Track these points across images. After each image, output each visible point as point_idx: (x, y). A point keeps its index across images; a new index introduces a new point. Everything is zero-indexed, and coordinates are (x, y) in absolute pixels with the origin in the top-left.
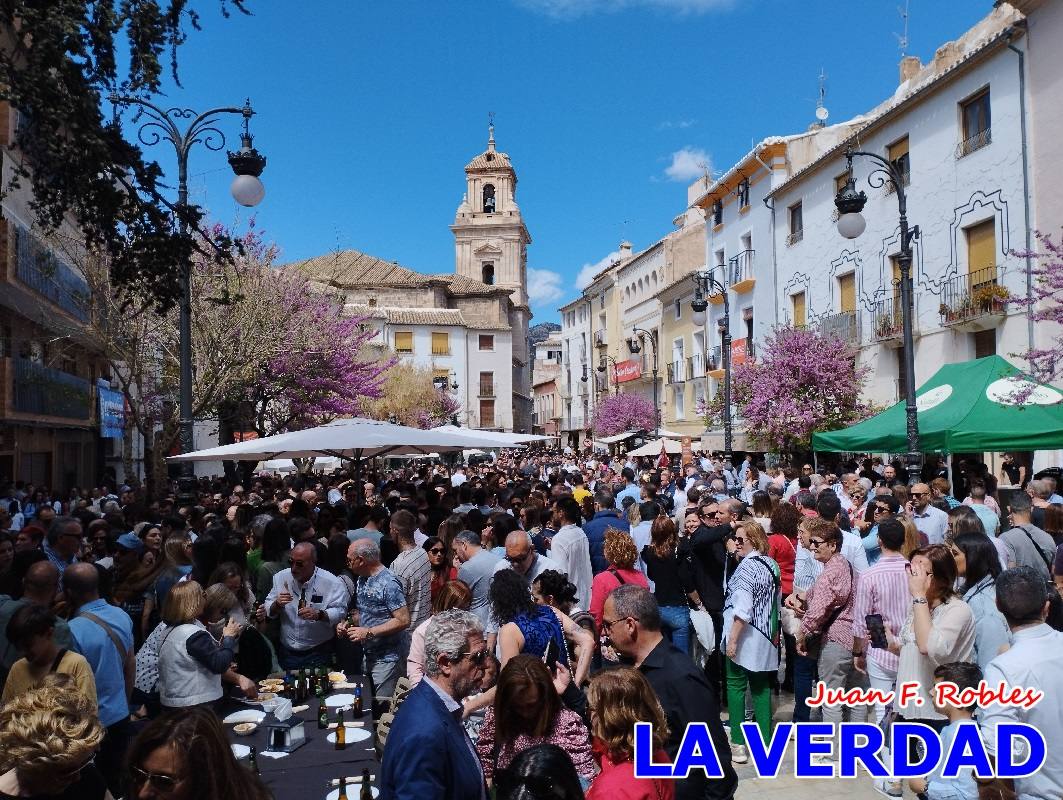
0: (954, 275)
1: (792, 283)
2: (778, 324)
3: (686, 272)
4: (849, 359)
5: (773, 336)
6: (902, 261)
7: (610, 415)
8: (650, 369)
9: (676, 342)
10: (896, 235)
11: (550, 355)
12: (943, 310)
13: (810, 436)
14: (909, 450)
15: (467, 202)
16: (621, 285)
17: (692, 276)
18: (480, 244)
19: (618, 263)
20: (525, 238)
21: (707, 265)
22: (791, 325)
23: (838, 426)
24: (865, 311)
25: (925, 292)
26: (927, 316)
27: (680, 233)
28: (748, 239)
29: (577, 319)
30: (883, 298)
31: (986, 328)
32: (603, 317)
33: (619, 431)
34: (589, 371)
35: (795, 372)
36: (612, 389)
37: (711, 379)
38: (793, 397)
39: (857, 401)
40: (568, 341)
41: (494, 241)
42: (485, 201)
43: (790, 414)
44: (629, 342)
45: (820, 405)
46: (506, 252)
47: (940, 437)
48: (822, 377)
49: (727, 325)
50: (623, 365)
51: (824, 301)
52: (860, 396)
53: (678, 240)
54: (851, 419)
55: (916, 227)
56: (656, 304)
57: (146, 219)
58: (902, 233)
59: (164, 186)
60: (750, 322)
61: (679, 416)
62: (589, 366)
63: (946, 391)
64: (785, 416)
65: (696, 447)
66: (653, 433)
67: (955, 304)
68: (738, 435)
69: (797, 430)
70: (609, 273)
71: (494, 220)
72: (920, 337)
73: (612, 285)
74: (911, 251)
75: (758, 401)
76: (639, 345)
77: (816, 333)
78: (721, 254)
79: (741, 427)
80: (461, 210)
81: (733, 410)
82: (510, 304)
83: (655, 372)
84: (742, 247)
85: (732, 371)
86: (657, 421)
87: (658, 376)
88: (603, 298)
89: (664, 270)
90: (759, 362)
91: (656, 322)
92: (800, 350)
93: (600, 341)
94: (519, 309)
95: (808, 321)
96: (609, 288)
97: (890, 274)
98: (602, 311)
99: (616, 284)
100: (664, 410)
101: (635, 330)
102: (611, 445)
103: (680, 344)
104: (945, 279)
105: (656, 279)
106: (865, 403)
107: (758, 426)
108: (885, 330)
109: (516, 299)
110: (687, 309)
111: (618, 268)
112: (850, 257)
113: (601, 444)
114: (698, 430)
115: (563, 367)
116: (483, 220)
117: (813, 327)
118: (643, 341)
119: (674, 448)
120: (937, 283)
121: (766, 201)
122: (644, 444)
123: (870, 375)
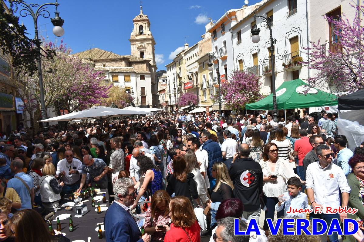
0: (287, 54)
1: (238, 57)
2: (234, 70)
3: (206, 53)
4: (256, 80)
5: (233, 74)
6: (271, 49)
7: (183, 100)
8: (195, 84)
9: (203, 76)
10: (269, 41)
11: (163, 81)
12: (284, 65)
13: (244, 105)
14: (274, 109)
15: (134, 31)
16: (185, 58)
17: (208, 55)
18: (139, 45)
19: (184, 51)
20: (153, 44)
21: (212, 51)
22: (238, 70)
23: (253, 101)
24: (260, 65)
25: (278, 59)
26: (279, 66)
27: (203, 40)
28: (225, 43)
29: (171, 69)
30: (266, 61)
31: (296, 70)
32: (180, 68)
33: (186, 105)
34: (176, 86)
35: (240, 85)
36: (184, 92)
37: (214, 88)
38: (240, 93)
39: (259, 94)
40: (169, 76)
41: (143, 44)
42: (140, 31)
43: (239, 98)
44: (188, 76)
45: (248, 95)
46: (148, 48)
47: (283, 105)
48: (248, 86)
49: (219, 70)
50: (187, 83)
51: (248, 62)
52: (259, 91)
53: (203, 43)
54: (257, 99)
55: (275, 39)
56: (197, 64)
57: (23, 44)
58: (271, 41)
59: (27, 34)
60: (226, 69)
61: (205, 99)
62: (176, 84)
63: (284, 90)
64: (237, 99)
65: (210, 109)
66: (197, 105)
67: (287, 63)
68: (223, 105)
69: (241, 103)
70: (181, 54)
71: (143, 37)
72: (277, 73)
73: (183, 58)
74: (274, 46)
75: (229, 94)
76: (192, 77)
77: (246, 72)
78: (216, 48)
79: (224, 103)
80: (132, 34)
81: (222, 97)
82: (150, 64)
83: (197, 86)
84: (223, 45)
85: (221, 85)
86: (198, 101)
87: (198, 87)
88: (179, 62)
89: (199, 53)
90: (229, 82)
91: (197, 70)
92: (241, 78)
93: (179, 76)
94: (153, 66)
95: (244, 69)
96: (181, 59)
97: (268, 53)
98: (179, 66)
99: (184, 57)
100: (200, 98)
101: (190, 72)
102: (184, 110)
103: (204, 76)
104: (284, 55)
105: (196, 56)
106: (261, 94)
107: (229, 102)
108: (266, 71)
109: (151, 63)
110: (206, 65)
111: (184, 52)
112: (256, 48)
113: (181, 109)
114: (211, 104)
115: (168, 84)
116: (139, 37)
117: (245, 70)
118: (193, 76)
119: (203, 110)
120: (282, 56)
121: (230, 30)
122: (194, 109)
123: (263, 85)
